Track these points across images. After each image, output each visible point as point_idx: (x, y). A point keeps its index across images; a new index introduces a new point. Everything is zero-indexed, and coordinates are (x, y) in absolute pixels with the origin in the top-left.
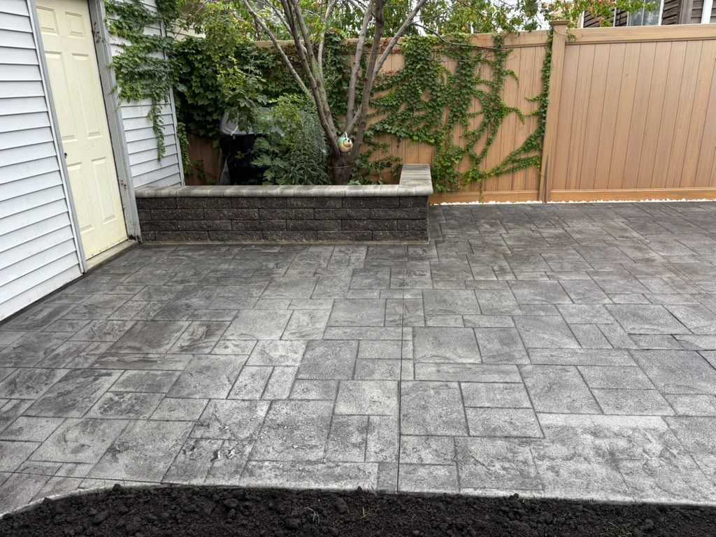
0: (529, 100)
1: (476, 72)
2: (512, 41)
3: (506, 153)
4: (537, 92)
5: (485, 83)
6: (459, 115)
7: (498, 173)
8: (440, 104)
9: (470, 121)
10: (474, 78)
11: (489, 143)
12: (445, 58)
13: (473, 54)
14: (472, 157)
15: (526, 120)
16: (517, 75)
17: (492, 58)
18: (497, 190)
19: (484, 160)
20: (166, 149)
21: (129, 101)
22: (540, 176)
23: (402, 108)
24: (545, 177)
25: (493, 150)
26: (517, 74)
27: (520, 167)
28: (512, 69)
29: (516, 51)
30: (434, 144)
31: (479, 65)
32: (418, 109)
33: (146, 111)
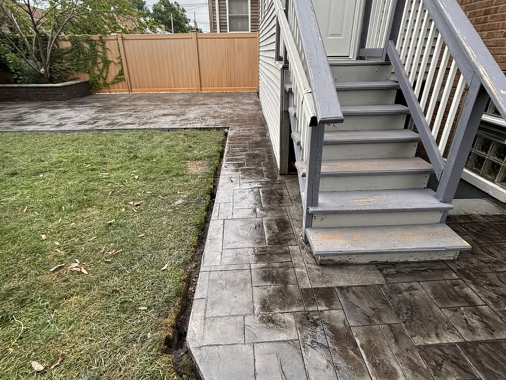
0: (117, 58)
1: (97, 48)
2: (105, 38)
3: (114, 76)
4: (118, 55)
5: (100, 52)
6: (95, 63)
8: (86, 59)
9: (99, 65)
10: (96, 50)
11: (107, 73)
12: (84, 43)
13: (94, 42)
14: (103, 77)
15: (117, 65)
17: (100, 43)
18: (114, 89)
19: (107, 79)
22: (126, 84)
23: (75, 60)
24: (128, 84)
25: (109, 75)
26: (110, 49)
27: (119, 81)
28: (108, 47)
29: (108, 41)
30: (88, 73)
31: (97, 46)
32: (80, 61)
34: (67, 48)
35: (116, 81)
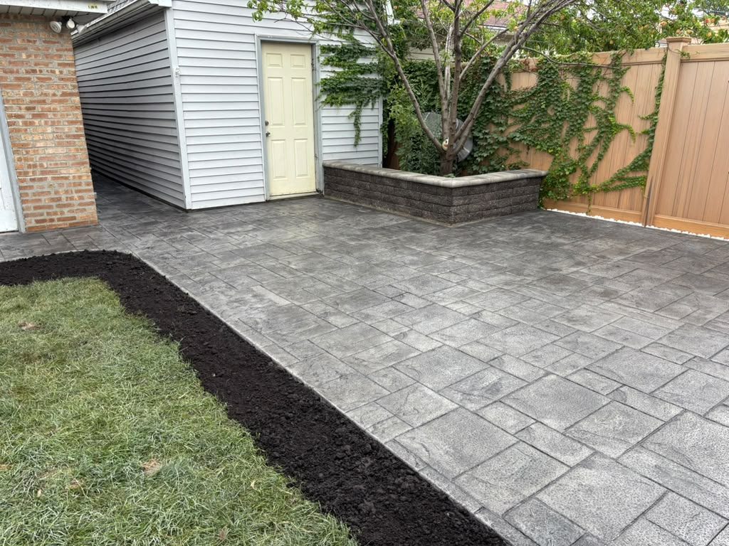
0: (642, 118)
1: (595, 90)
2: (629, 58)
3: (615, 170)
4: (650, 111)
5: (602, 99)
6: (577, 130)
7: (606, 189)
8: (559, 118)
9: (586, 136)
10: (593, 94)
11: (600, 159)
12: (569, 75)
13: (594, 72)
14: (584, 169)
15: (637, 138)
16: (633, 94)
17: (610, 75)
18: (604, 205)
19: (595, 174)
20: (362, 139)
21: (331, 105)
22: (643, 198)
23: (533, 120)
24: (648, 199)
25: (604, 165)
26: (632, 91)
27: (626, 187)
28: (628, 87)
29: (633, 68)
30: (552, 154)
31: (598, 82)
32: (543, 122)
33: (348, 113)
34: (527, 89)
35: (618, 183)
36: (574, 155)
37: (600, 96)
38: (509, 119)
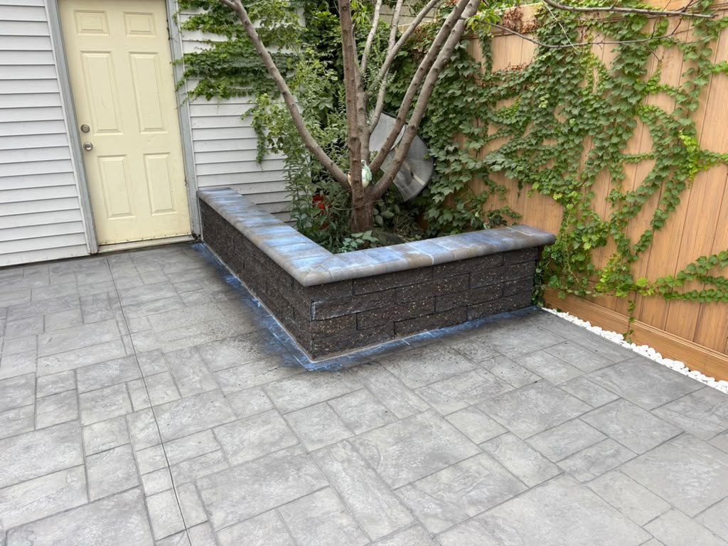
1: (652, 70)
3: (692, 256)
5: (667, 90)
6: (611, 158)
7: (668, 294)
8: (575, 130)
9: (629, 171)
10: (646, 79)
11: (658, 224)
13: (651, 29)
17: (688, 34)
18: (663, 328)
19: (644, 257)
21: (208, 99)
25: (665, 242)
27: (715, 299)
30: (562, 202)
31: (660, 52)
32: (546, 136)
33: (243, 110)
34: (518, 68)
35: (696, 287)
36: (603, 211)
37: (662, 83)
38: (489, 127)
